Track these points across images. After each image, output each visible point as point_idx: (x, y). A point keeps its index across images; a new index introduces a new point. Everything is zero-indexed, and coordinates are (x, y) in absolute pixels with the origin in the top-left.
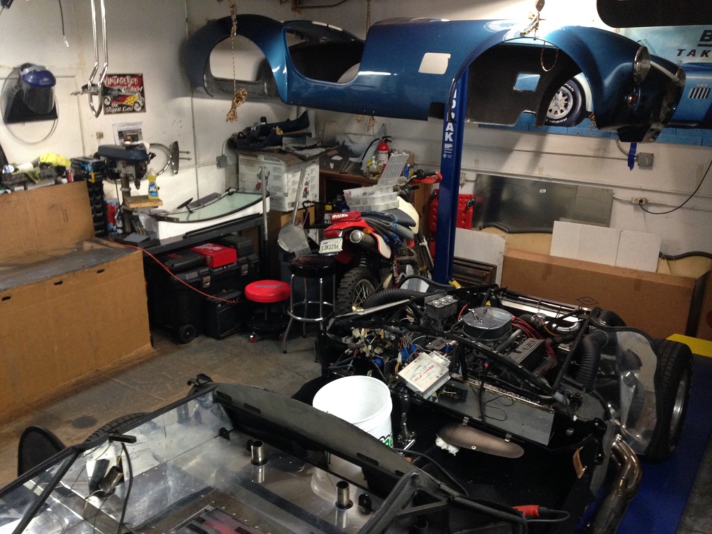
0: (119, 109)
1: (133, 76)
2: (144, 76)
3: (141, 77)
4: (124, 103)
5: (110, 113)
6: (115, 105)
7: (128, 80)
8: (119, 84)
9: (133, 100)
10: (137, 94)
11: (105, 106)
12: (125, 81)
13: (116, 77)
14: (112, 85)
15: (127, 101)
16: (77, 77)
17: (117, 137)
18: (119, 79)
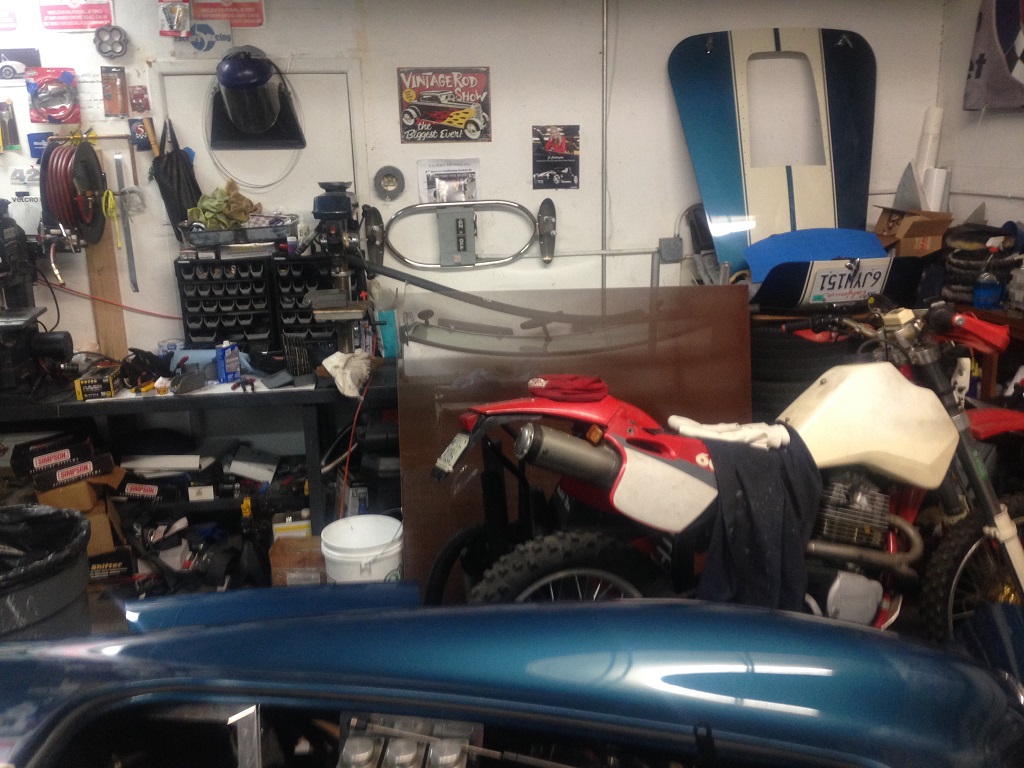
0: (433, 135)
1: (467, 71)
2: (492, 73)
3: (486, 73)
4: (445, 123)
5: (414, 140)
6: (424, 126)
7: (456, 80)
8: (435, 87)
9: (464, 118)
10: (472, 107)
11: (404, 127)
12: (448, 81)
13: (430, 74)
14: (422, 88)
15: (449, 119)
16: (350, 74)
17: (423, 186)
18: (437, 77)
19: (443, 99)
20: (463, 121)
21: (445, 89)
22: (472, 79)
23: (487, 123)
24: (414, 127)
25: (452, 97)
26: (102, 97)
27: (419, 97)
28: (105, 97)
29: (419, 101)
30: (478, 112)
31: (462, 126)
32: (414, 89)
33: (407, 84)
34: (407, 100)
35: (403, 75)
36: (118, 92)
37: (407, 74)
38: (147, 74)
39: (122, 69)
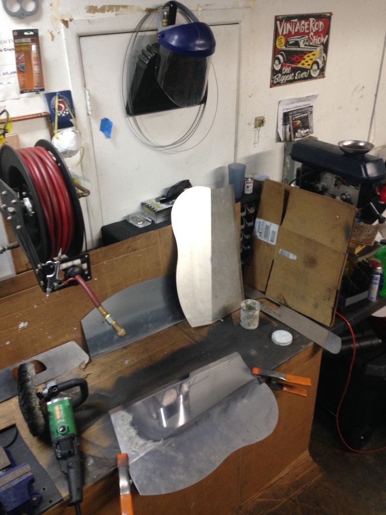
0: (291, 77)
1: (318, 17)
2: (333, 18)
3: (329, 18)
4: (300, 65)
5: (279, 84)
6: (287, 70)
7: (311, 25)
8: (297, 34)
9: (311, 60)
10: (318, 49)
11: (274, 72)
12: (306, 27)
13: (296, 20)
14: (289, 35)
15: (303, 62)
16: (242, 24)
17: (281, 122)
18: (300, 23)
19: (302, 44)
20: (311, 62)
21: (303, 34)
22: (321, 23)
23: (325, 62)
24: (280, 71)
25: (307, 41)
26: (15, 70)
27: (287, 43)
28: (18, 68)
29: (286, 47)
30: (321, 53)
31: (309, 67)
32: (285, 36)
33: (280, 31)
34: (278, 47)
35: (278, 23)
36: (34, 62)
37: (281, 21)
38: (64, 37)
39: (36, 32)
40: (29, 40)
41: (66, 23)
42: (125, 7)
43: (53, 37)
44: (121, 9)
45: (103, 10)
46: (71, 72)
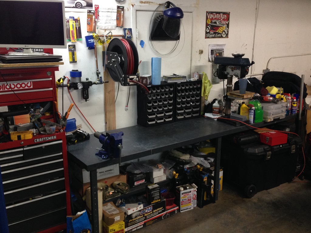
0: (214, 35)
1: (224, 13)
3: (229, 14)
6: (212, 32)
7: (221, 16)
8: (215, 19)
10: (225, 26)
11: (207, 33)
12: (219, 17)
13: (215, 14)
14: (212, 19)
16: (194, 13)
17: (210, 53)
18: (217, 15)
19: (217, 23)
21: (218, 19)
22: (225, 16)
23: (228, 32)
24: (209, 33)
25: (220, 22)
27: (212, 22)
28: (117, 18)
30: (226, 28)
32: (210, 19)
33: (209, 17)
34: (208, 23)
36: (122, 17)
37: (209, 13)
38: (132, 10)
39: (123, 7)
40: (121, 10)
41: (133, 6)
42: (152, 2)
43: (128, 10)
44: (151, 3)
45: (145, 3)
46: (133, 22)
